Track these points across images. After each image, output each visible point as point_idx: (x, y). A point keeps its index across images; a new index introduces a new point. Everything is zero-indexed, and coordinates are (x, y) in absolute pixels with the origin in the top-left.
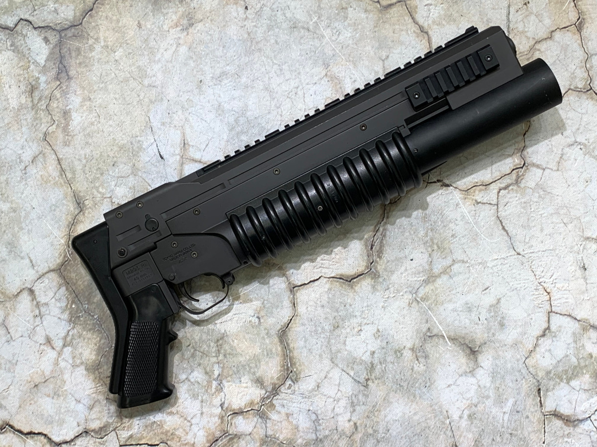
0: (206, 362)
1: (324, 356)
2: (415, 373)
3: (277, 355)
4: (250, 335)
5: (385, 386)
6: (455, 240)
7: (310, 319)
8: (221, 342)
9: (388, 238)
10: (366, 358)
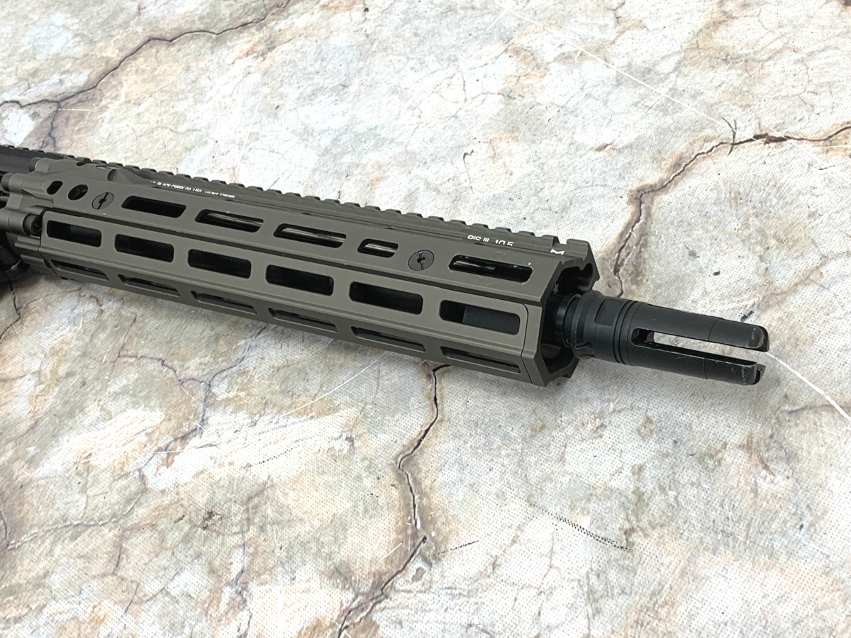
0: (214, 547)
1: (509, 494)
2: (765, 499)
3: (390, 507)
4: (325, 477)
5: (680, 541)
6: (818, 221)
7: (472, 424)
8: (256, 500)
9: (653, 247)
10: (624, 482)
